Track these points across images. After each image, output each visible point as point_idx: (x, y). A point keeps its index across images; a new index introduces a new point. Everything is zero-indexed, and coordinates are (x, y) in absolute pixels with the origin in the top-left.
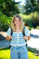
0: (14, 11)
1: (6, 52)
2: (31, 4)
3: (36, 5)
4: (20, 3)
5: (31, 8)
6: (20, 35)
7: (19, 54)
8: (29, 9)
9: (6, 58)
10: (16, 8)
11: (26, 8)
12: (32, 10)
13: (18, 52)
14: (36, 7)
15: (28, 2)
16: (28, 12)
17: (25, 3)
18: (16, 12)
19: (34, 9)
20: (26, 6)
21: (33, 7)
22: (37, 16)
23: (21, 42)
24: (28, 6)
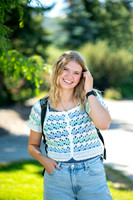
0: (28, 37)
2: (86, 14)
3: (103, 19)
4: (49, 9)
5: (87, 29)
6: (75, 118)
7: (76, 190)
8: (78, 31)
10: (36, 28)
11: (68, 26)
12: (89, 36)
14: (101, 25)
15: (76, 8)
16: (76, 42)
17: (65, 10)
18: (34, 42)
19: (95, 32)
20: (67, 20)
21: (93, 25)
22: (107, 56)
23: (84, 144)
24: (74, 21)
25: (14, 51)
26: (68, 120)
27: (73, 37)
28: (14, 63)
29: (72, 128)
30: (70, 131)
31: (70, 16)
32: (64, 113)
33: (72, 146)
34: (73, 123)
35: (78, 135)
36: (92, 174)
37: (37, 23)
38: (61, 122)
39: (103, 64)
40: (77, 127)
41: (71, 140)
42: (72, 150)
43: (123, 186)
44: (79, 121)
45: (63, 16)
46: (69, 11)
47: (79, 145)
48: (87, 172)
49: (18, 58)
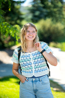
0: (13, 16)
1: (3, 86)
2: (41, 5)
3: (49, 8)
4: (23, 2)
6: (35, 56)
7: (35, 91)
8: (37, 13)
9: (5, 96)
10: (17, 11)
11: (32, 11)
12: (42, 16)
13: (35, 88)
14: (48, 11)
15: (36, 2)
16: (36, 19)
17: (31, 3)
18: (16, 18)
19: (46, 14)
20: (32, 8)
21: (44, 10)
22: (51, 26)
23: (40, 69)
24: (35, 8)
25: (6, 22)
26: (31, 57)
27: (35, 16)
28: (6, 28)
29: (34, 61)
30: (32, 63)
31: (33, 6)
32: (29, 53)
33: (34, 70)
34: (34, 58)
35: (37, 64)
36: (44, 84)
37: (17, 9)
38: (28, 58)
39: (49, 30)
40: (36, 60)
41: (33, 67)
42: (34, 72)
43: (58, 89)
44: (37, 58)
45: (30, 6)
46: (33, 3)
47: (37, 69)
48: (41, 83)
49: (8, 26)
